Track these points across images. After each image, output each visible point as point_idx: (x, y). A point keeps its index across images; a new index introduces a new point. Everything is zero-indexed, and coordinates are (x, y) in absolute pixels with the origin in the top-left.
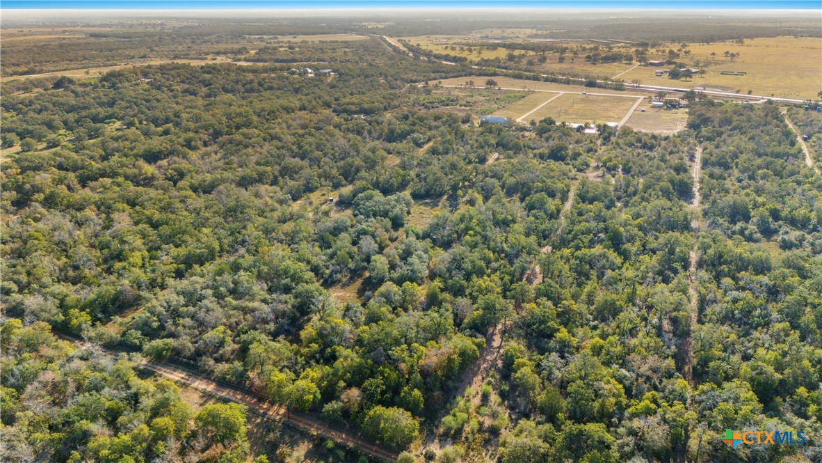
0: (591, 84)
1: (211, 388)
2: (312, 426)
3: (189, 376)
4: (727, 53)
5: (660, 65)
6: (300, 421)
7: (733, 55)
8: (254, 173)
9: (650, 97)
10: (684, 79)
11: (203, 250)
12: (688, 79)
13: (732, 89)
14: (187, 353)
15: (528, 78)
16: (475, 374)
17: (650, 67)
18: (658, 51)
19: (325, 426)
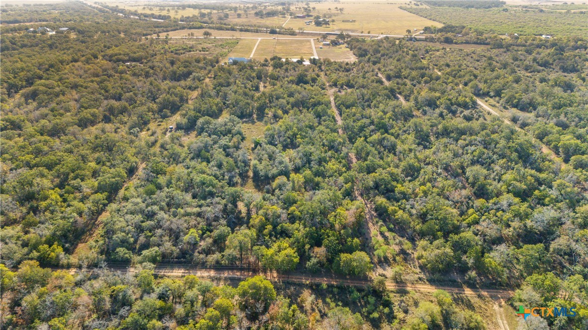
0: (273, 32)
1: (212, 273)
2: (302, 279)
3: (188, 270)
4: (336, 8)
5: (303, 17)
6: (293, 278)
7: (341, 10)
8: (89, 115)
9: (318, 39)
10: (324, 26)
11: (117, 179)
12: (327, 26)
13: (357, 31)
14: (175, 254)
15: (227, 29)
16: (367, 223)
17: (298, 19)
18: (296, 8)
19: (309, 276)
